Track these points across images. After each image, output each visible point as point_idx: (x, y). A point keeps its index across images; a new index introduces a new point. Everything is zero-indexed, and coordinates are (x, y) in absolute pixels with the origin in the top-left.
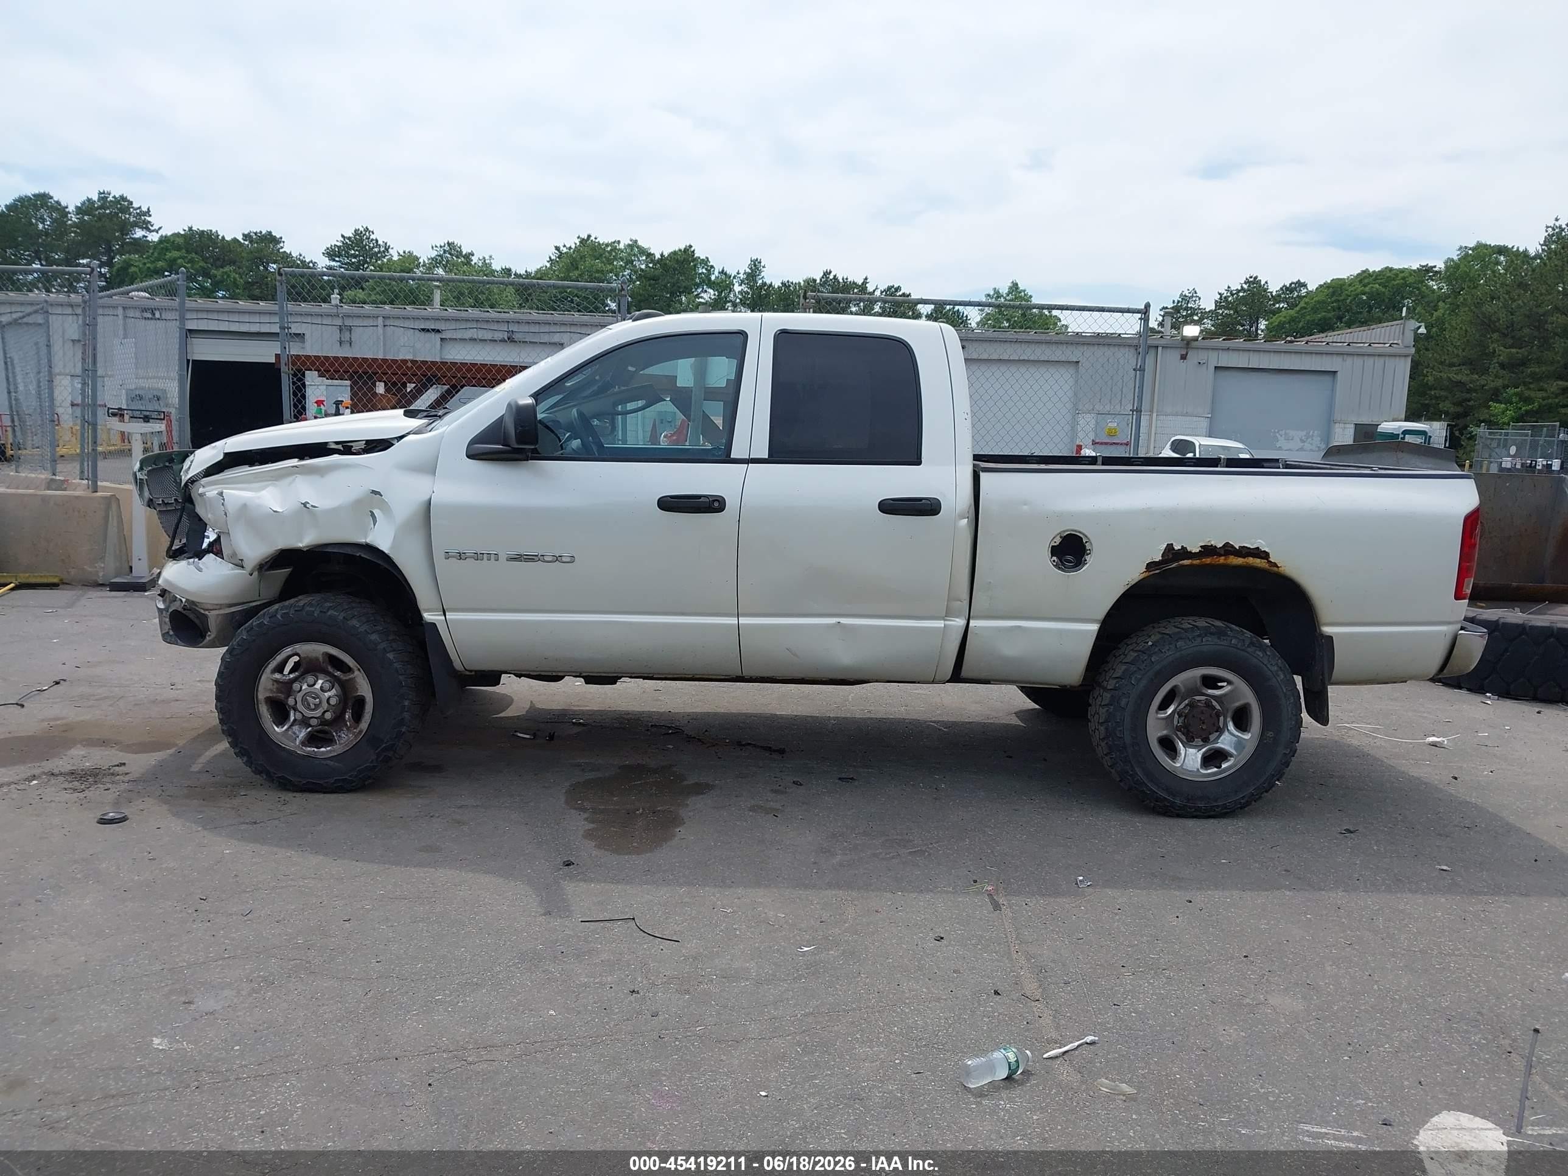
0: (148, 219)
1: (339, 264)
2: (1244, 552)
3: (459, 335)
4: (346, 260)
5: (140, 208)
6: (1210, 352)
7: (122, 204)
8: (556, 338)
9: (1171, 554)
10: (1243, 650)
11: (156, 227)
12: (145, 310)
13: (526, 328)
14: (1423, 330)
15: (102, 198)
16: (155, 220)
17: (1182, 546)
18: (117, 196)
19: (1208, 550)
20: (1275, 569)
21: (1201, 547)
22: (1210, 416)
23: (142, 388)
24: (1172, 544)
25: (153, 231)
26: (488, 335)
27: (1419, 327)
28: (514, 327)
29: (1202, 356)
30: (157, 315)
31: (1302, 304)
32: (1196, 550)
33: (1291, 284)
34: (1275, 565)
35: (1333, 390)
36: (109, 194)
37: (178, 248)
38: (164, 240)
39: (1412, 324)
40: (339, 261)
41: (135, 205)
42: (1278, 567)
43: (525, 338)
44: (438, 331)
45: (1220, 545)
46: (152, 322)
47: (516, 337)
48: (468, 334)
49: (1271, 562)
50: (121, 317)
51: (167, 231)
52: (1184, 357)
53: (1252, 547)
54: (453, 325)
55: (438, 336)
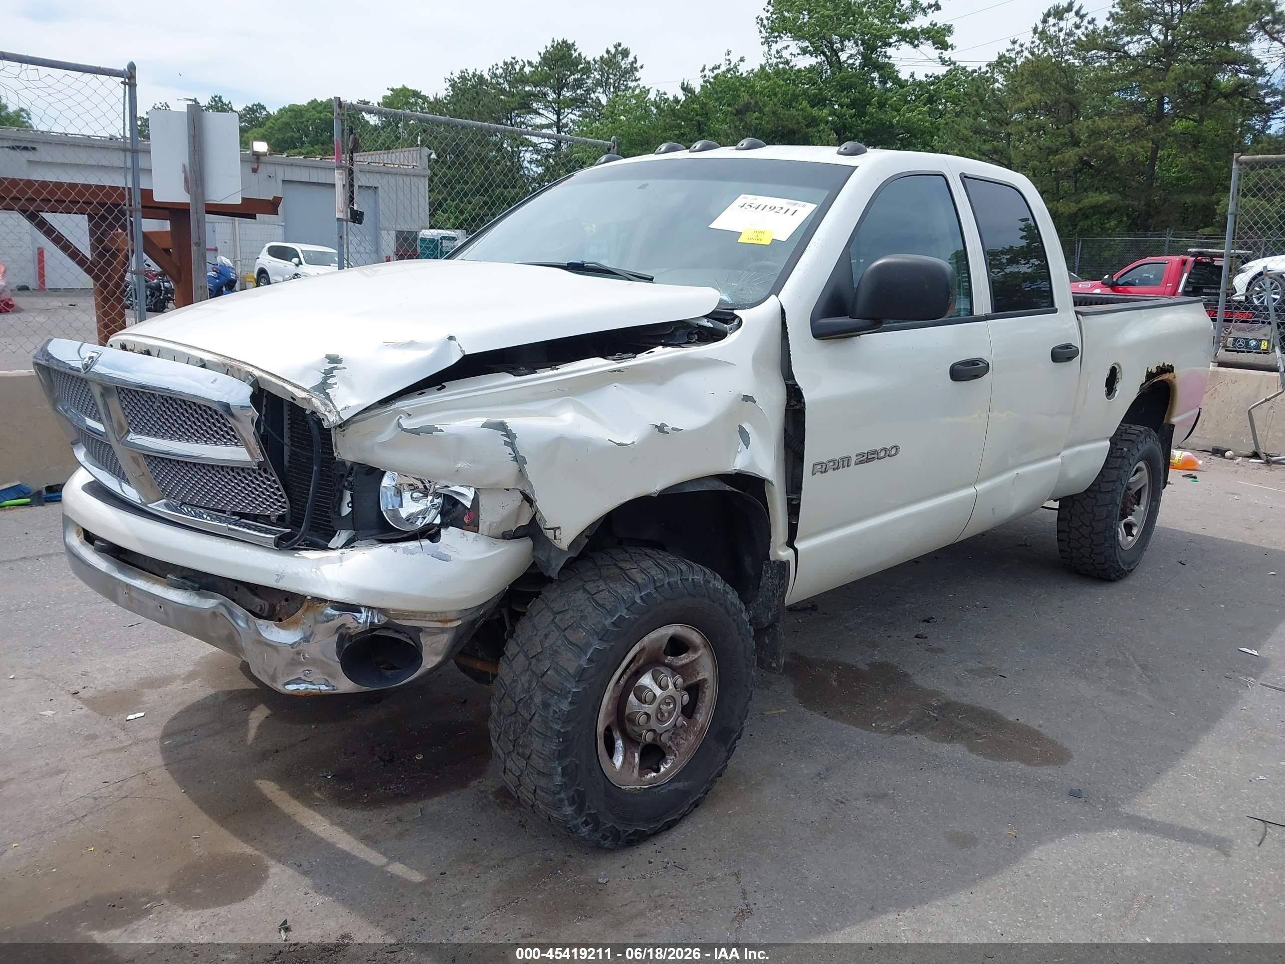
2: (1168, 369)
6: (277, 167)
9: (1148, 376)
14: (433, 156)
19: (1159, 370)
22: (284, 224)
27: (431, 153)
29: (270, 169)
31: (269, 124)
32: (1155, 371)
33: (253, 106)
34: (1175, 377)
35: (376, 202)
39: (426, 151)
52: (255, 171)
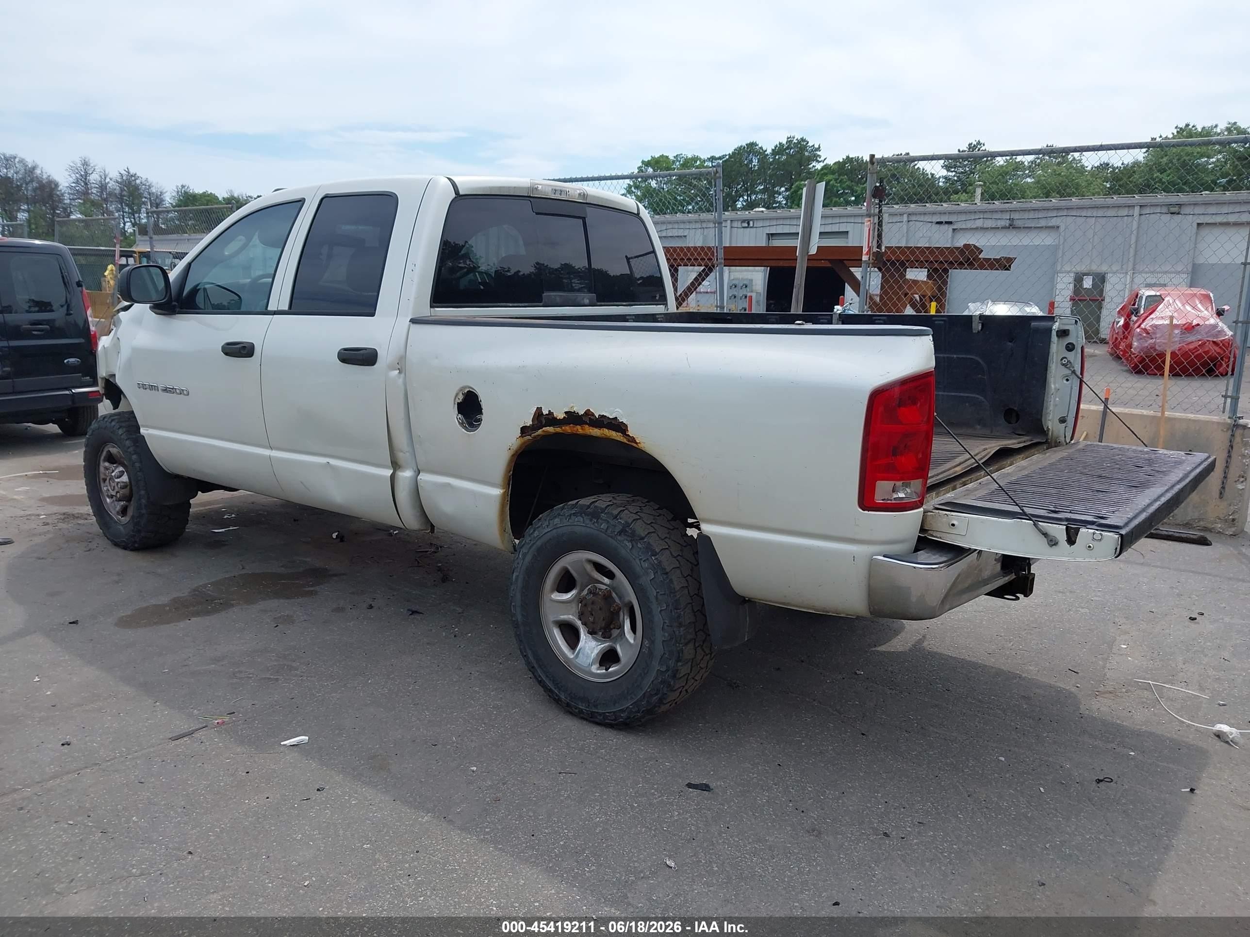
0: (818, 153)
1: (954, 173)
2: (603, 422)
3: (969, 225)
4: (961, 170)
5: (813, 145)
7: (801, 145)
8: (1053, 222)
9: (541, 419)
10: (612, 537)
11: (822, 159)
12: (743, 221)
13: (1026, 215)
15: (789, 141)
16: (822, 154)
17: (549, 411)
18: (799, 139)
19: (572, 417)
20: (635, 445)
21: (566, 413)
23: (738, 279)
24: (541, 408)
25: (820, 162)
26: (989, 224)
28: (1015, 216)
30: (751, 225)
32: (560, 415)
34: (633, 440)
36: (794, 138)
37: (833, 173)
38: (826, 167)
40: (954, 171)
41: (810, 144)
42: (637, 443)
43: (1024, 224)
44: (950, 223)
45: (581, 412)
46: (748, 229)
47: (1018, 223)
48: (979, 223)
49: (628, 435)
50: (729, 227)
51: (831, 161)
53: (611, 417)
54: (963, 217)
55: (951, 227)
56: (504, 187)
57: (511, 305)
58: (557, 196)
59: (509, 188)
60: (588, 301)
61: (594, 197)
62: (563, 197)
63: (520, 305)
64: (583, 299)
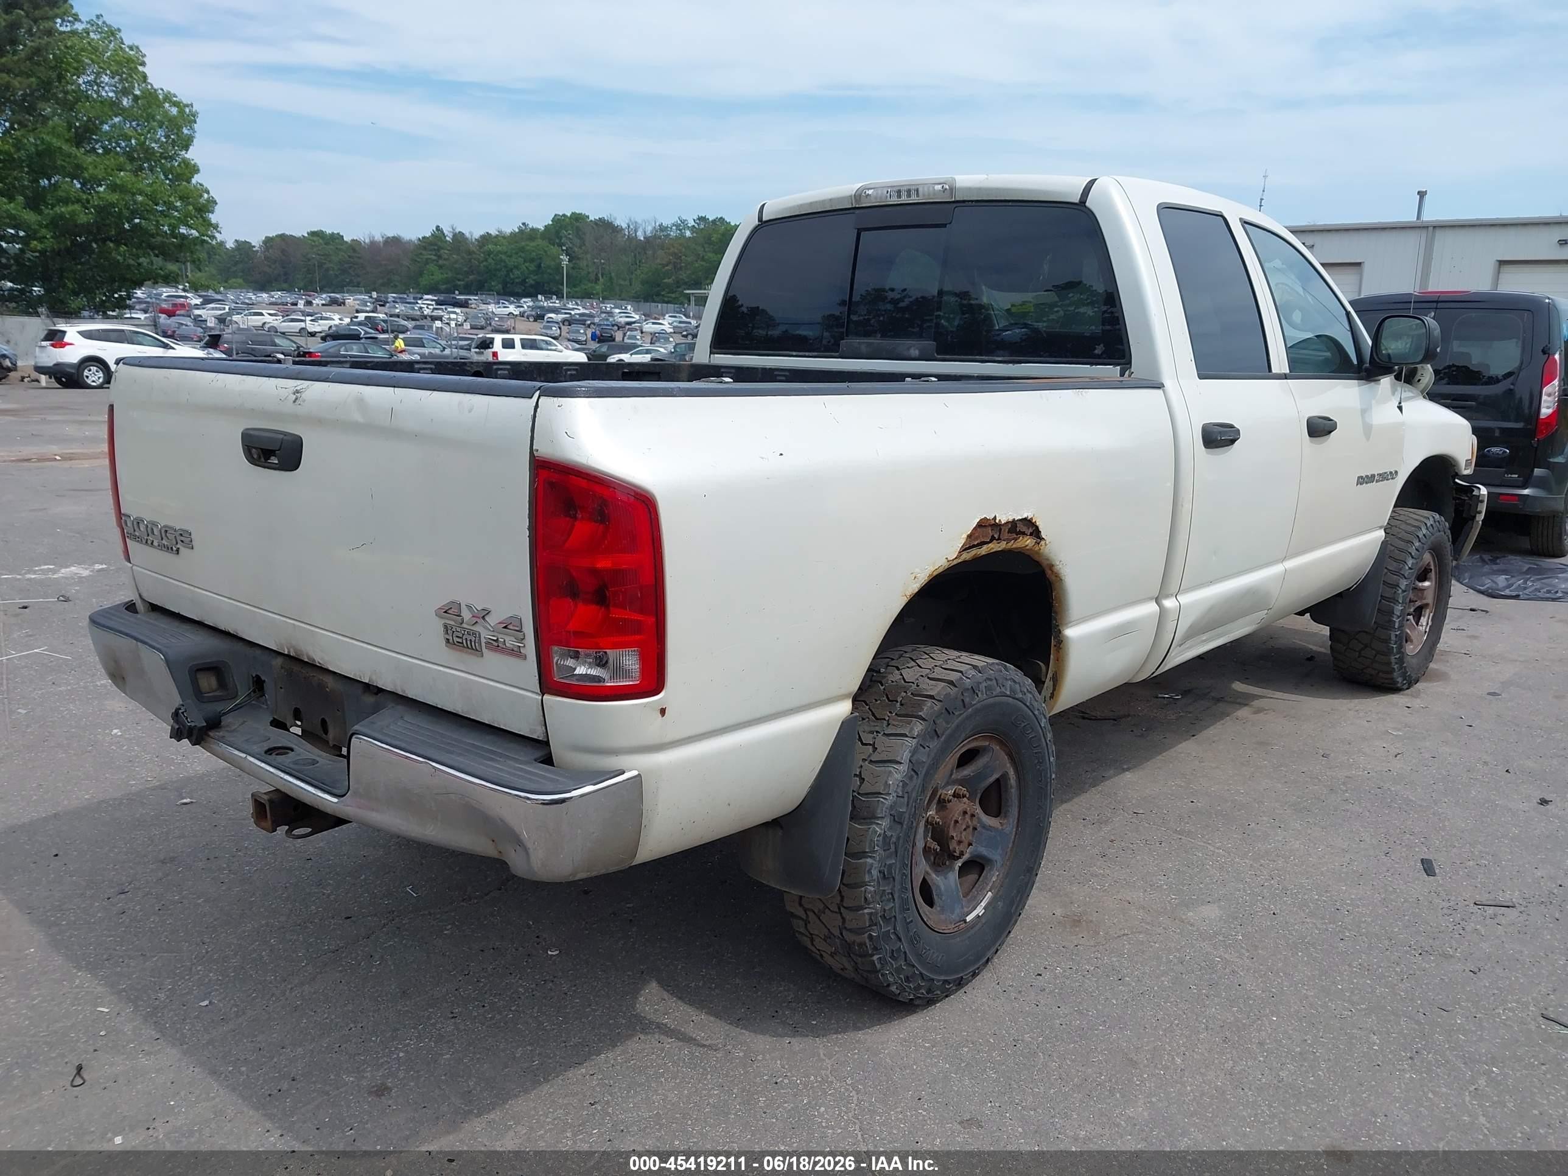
56: (816, 202)
57: (794, 353)
58: (904, 199)
59: (823, 201)
60: (917, 352)
61: (969, 189)
62: (914, 199)
63: (807, 354)
64: (909, 349)
